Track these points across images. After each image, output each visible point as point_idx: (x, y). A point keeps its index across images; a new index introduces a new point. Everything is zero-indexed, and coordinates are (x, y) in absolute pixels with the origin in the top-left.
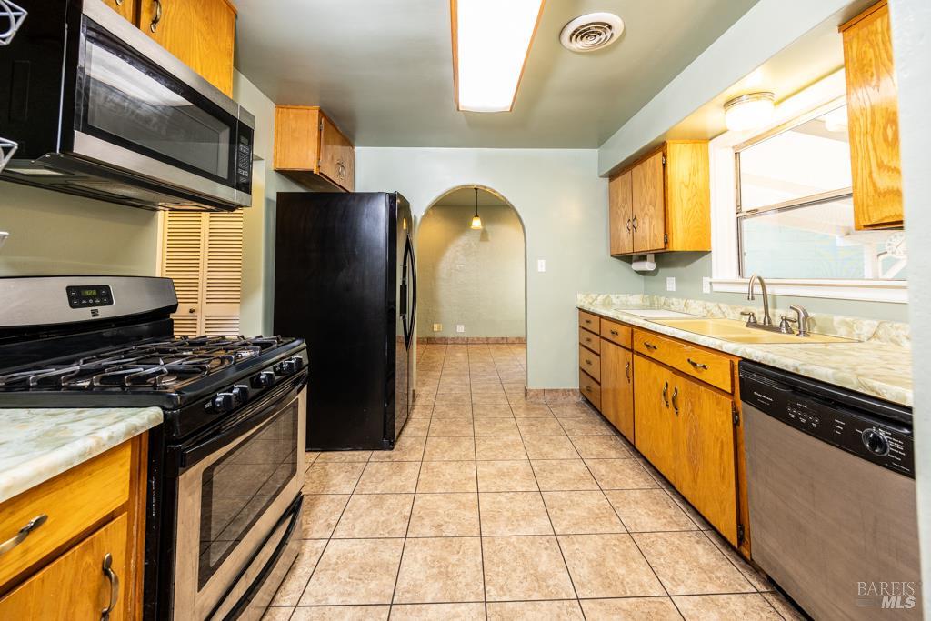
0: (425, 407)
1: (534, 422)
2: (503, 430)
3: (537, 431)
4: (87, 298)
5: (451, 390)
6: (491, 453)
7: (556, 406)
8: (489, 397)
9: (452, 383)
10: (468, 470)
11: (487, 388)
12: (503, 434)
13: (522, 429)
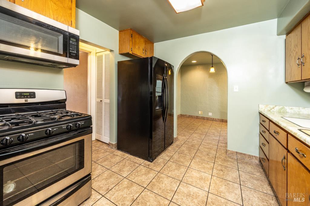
0: (177, 146)
1: (223, 169)
2: (204, 168)
3: (223, 175)
4: (24, 96)
5: (193, 140)
6: (191, 180)
7: (243, 163)
8: (208, 148)
9: (196, 137)
10: (174, 185)
11: (210, 144)
12: (203, 170)
13: (215, 171)
